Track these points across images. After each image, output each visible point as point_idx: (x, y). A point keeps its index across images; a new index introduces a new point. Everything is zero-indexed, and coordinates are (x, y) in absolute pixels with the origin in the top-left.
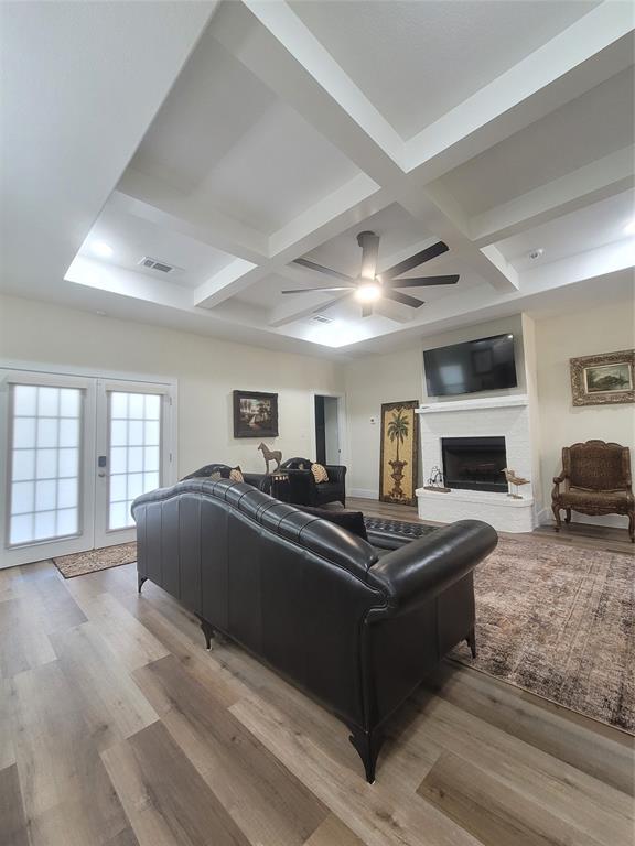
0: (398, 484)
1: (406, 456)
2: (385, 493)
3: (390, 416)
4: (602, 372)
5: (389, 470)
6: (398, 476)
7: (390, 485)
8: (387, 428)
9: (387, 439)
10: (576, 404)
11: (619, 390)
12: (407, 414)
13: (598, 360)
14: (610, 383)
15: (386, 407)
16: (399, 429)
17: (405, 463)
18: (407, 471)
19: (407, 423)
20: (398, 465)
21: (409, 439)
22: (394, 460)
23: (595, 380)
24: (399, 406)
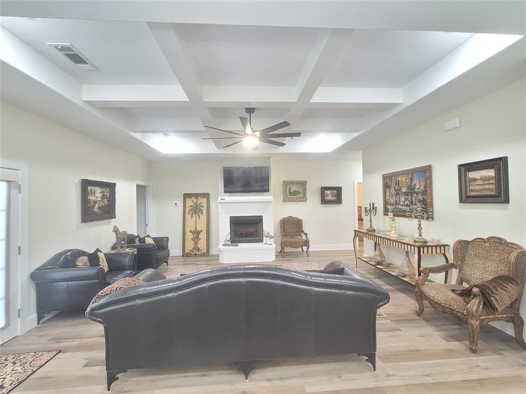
0: (196, 244)
1: (202, 226)
2: (187, 250)
3: (190, 202)
4: (294, 188)
5: (189, 236)
6: (196, 239)
7: (190, 245)
8: (188, 209)
9: (188, 216)
10: (284, 201)
11: (298, 196)
12: (203, 201)
13: (292, 183)
14: (296, 193)
15: (186, 196)
16: (196, 210)
17: (201, 231)
18: (203, 236)
19: (202, 207)
20: (196, 233)
21: (204, 217)
22: (193, 229)
23: (291, 191)
24: (197, 195)
